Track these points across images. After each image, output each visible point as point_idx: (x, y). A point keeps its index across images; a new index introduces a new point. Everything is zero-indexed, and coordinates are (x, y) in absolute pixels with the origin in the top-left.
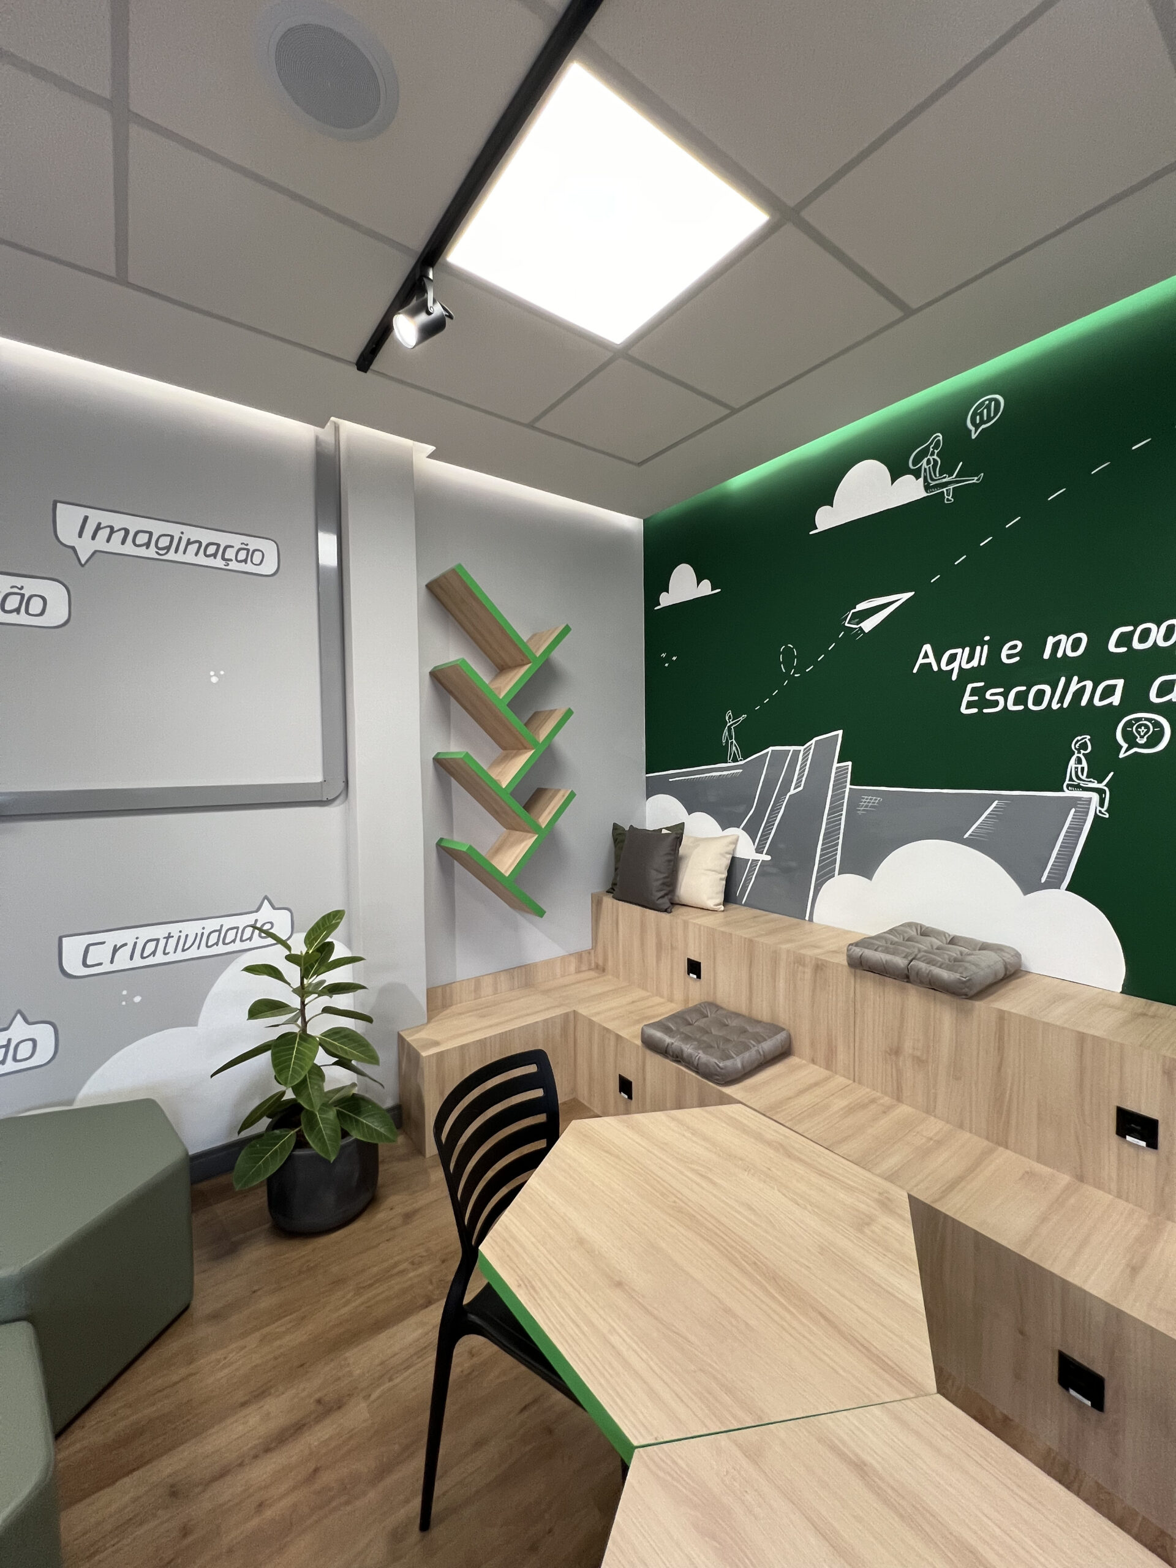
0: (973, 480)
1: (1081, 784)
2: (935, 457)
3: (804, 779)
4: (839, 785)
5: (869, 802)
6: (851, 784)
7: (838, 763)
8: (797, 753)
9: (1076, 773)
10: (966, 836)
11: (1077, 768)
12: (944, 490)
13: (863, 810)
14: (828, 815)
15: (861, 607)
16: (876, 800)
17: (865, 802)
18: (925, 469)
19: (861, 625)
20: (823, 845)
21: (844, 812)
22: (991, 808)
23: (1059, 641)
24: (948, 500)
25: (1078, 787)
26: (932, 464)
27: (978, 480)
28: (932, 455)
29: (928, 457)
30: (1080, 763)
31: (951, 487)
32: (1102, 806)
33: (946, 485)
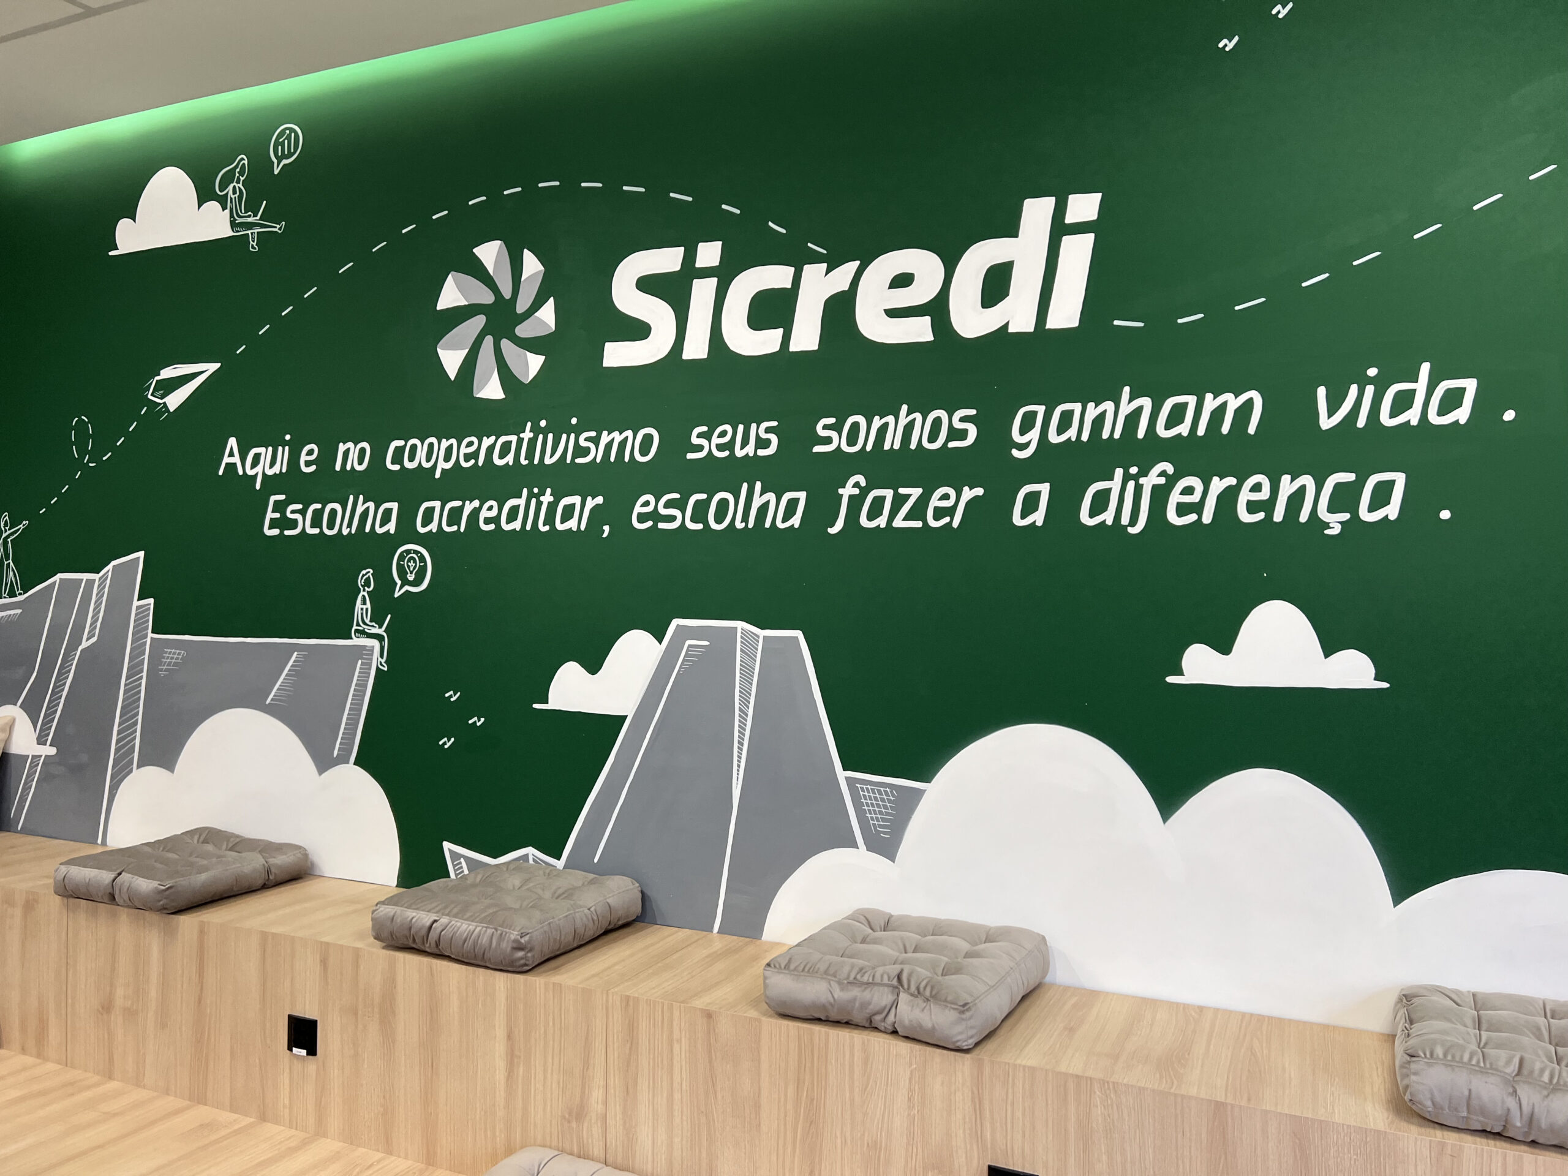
0: (276, 227)
1: (366, 630)
2: (240, 185)
3: (99, 624)
4: (139, 635)
5: (172, 658)
6: (153, 632)
7: (139, 600)
8: (90, 583)
9: (362, 614)
10: (268, 701)
11: (362, 609)
12: (249, 232)
13: (166, 670)
14: (126, 679)
15: (167, 373)
16: (179, 654)
18: (231, 198)
19: (167, 400)
20: (120, 725)
21: (144, 674)
22: (291, 663)
23: (348, 450)
24: (253, 247)
25: (363, 633)
26: (238, 193)
27: (280, 229)
28: (238, 182)
29: (235, 184)
30: (364, 603)
31: (256, 231)
32: (382, 656)
33: (250, 226)
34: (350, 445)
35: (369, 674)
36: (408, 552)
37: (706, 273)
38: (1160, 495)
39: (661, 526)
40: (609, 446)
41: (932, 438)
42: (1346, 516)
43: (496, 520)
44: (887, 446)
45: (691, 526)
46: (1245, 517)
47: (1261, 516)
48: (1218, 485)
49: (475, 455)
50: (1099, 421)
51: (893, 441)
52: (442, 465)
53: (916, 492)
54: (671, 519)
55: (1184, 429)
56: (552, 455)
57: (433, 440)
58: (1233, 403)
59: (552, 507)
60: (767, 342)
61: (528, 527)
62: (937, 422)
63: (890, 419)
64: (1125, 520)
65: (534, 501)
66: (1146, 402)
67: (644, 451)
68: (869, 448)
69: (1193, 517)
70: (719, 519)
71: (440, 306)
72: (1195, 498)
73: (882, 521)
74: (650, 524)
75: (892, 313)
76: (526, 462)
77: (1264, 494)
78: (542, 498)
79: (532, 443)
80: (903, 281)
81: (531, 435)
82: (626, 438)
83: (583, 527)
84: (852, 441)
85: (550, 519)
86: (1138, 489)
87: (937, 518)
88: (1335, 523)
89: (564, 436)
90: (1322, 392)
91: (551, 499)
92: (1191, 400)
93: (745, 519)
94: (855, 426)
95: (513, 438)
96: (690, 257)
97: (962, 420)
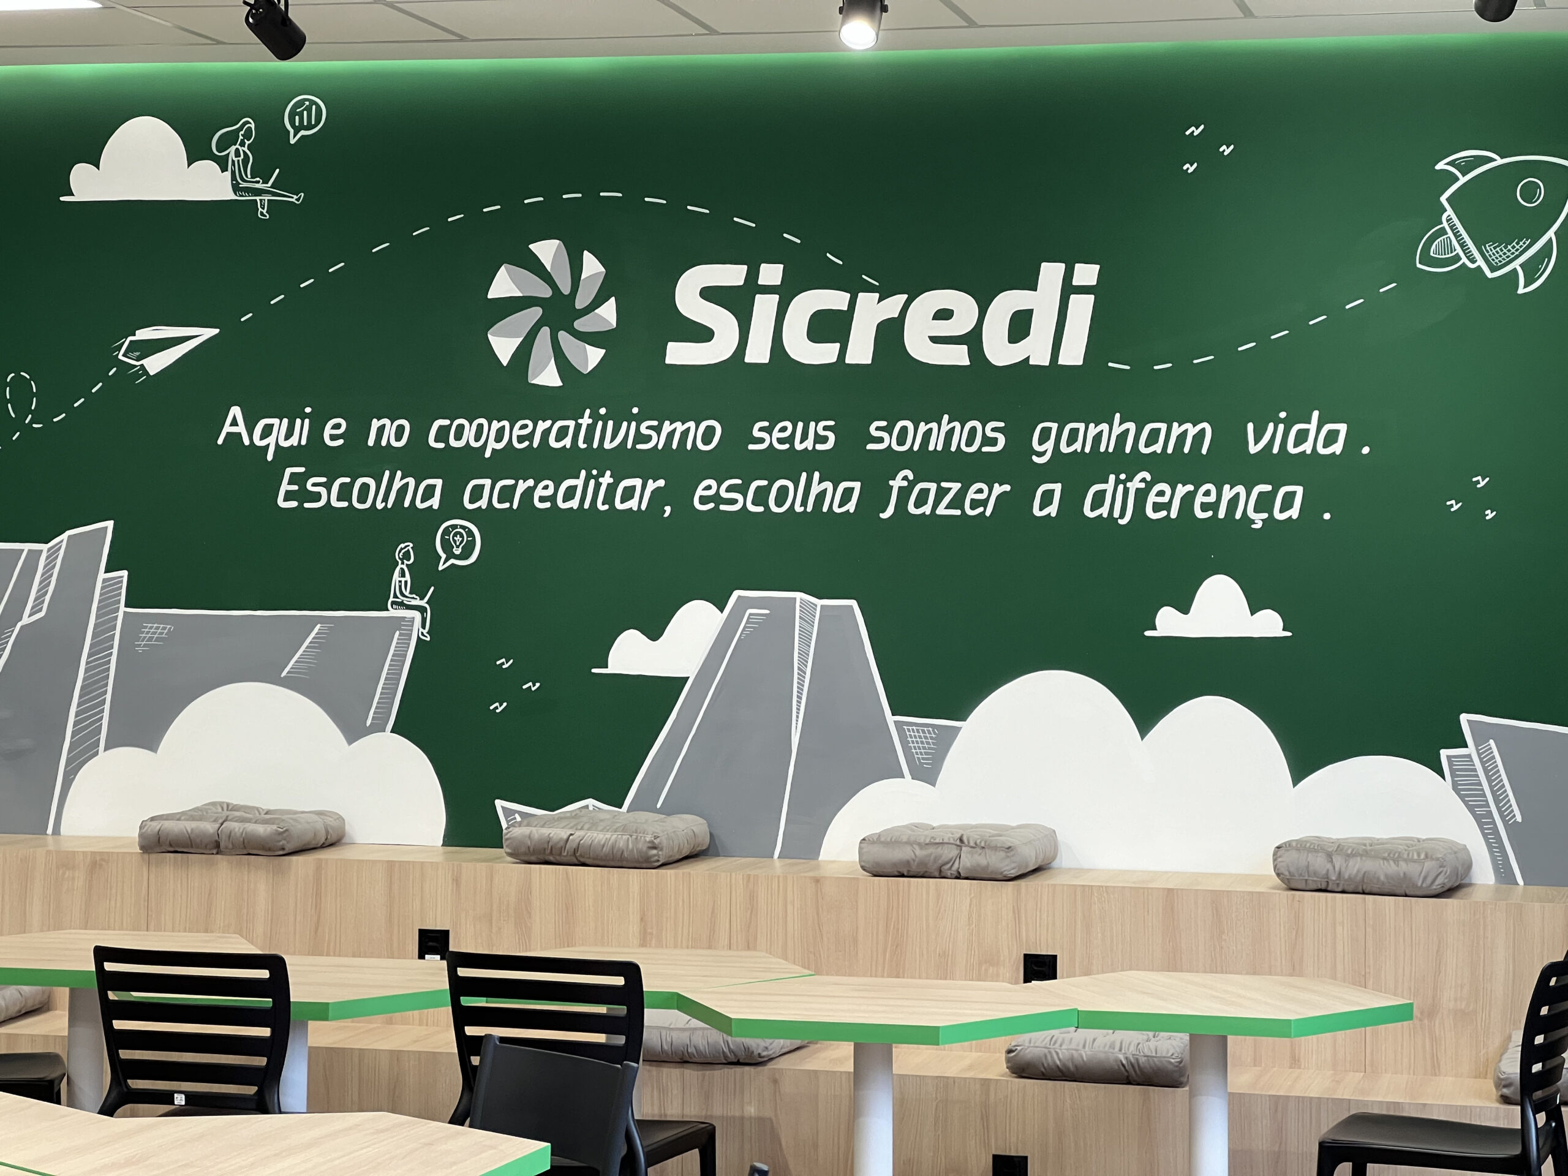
0: (293, 198)
1: (405, 602)
2: (246, 149)
3: (48, 598)
4: (107, 608)
5: (154, 633)
6: (126, 606)
7: (106, 572)
8: (35, 555)
9: (400, 587)
10: (284, 674)
12: (258, 198)
13: (145, 646)
14: (89, 656)
15: (144, 334)
16: (164, 628)
17: (148, 633)
18: (233, 161)
19: (144, 362)
20: (79, 705)
21: (115, 651)
22: (313, 635)
23: (384, 426)
24: (262, 214)
25: (401, 605)
26: (242, 157)
27: (298, 200)
28: (242, 144)
29: (237, 146)
30: (403, 575)
31: (266, 198)
32: (424, 627)
33: (260, 192)
34: (386, 421)
35: (409, 644)
36: (454, 527)
37: (768, 290)
38: (1141, 496)
39: (723, 507)
40: (671, 435)
41: (969, 443)
42: (1265, 516)
43: (552, 498)
44: (931, 448)
45: (752, 508)
46: (1200, 514)
47: (1210, 514)
48: (1182, 490)
49: (530, 437)
50: (1098, 438)
51: (936, 443)
52: (492, 445)
53: (956, 486)
54: (734, 502)
55: (1158, 448)
56: (612, 439)
57: (483, 421)
58: (1192, 430)
59: (611, 489)
60: (825, 353)
61: (586, 506)
62: (973, 430)
63: (934, 425)
64: (1116, 514)
65: (592, 482)
66: (1131, 426)
67: (707, 440)
68: (916, 448)
69: (1164, 513)
70: (779, 502)
71: (492, 294)
72: (1165, 499)
73: (927, 509)
74: (711, 505)
75: (935, 340)
76: (585, 446)
77: (1212, 498)
78: (601, 480)
79: (591, 429)
80: (944, 314)
81: (590, 421)
82: (688, 429)
83: (643, 507)
84: (901, 441)
85: (609, 499)
86: (1126, 491)
87: (972, 508)
88: (1258, 520)
89: (625, 424)
90: (1250, 427)
91: (611, 480)
92: (1163, 427)
93: (804, 503)
94: (904, 429)
95: (571, 424)
96: (753, 275)
97: (994, 430)
